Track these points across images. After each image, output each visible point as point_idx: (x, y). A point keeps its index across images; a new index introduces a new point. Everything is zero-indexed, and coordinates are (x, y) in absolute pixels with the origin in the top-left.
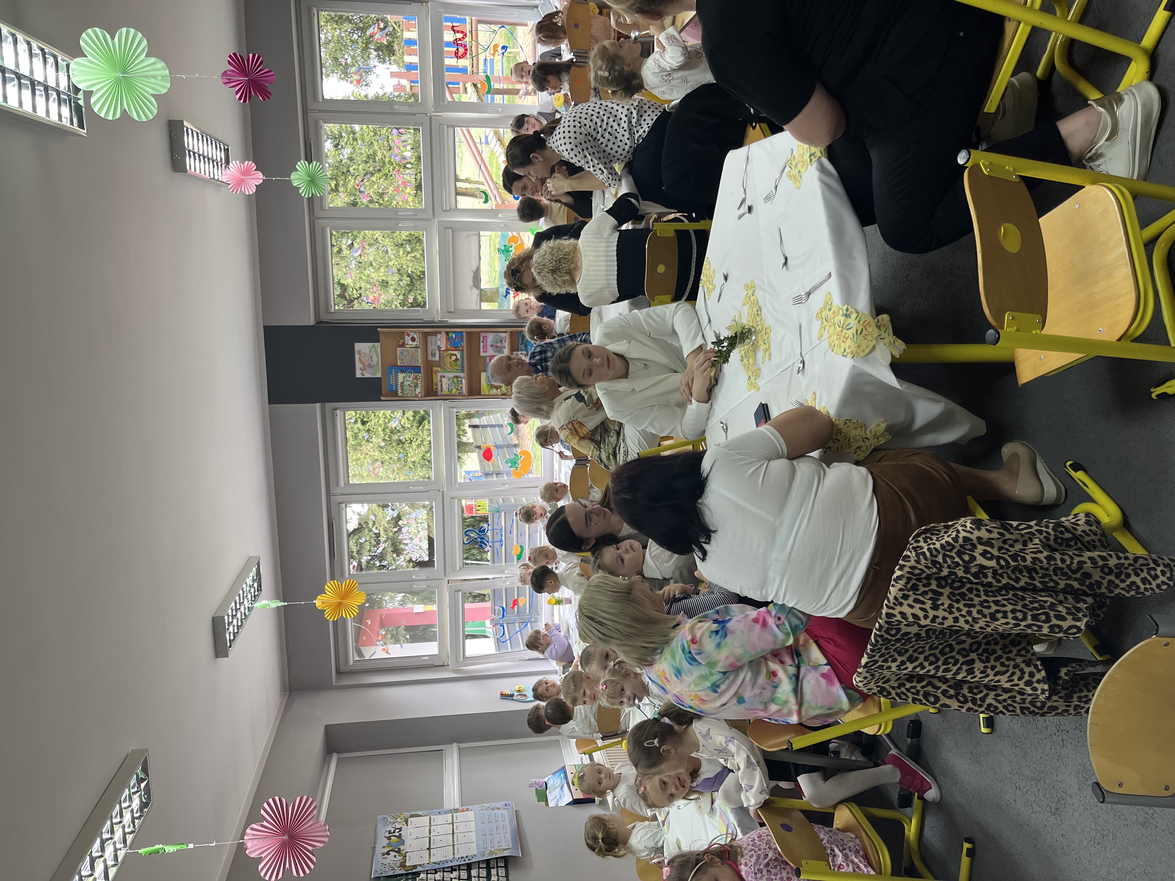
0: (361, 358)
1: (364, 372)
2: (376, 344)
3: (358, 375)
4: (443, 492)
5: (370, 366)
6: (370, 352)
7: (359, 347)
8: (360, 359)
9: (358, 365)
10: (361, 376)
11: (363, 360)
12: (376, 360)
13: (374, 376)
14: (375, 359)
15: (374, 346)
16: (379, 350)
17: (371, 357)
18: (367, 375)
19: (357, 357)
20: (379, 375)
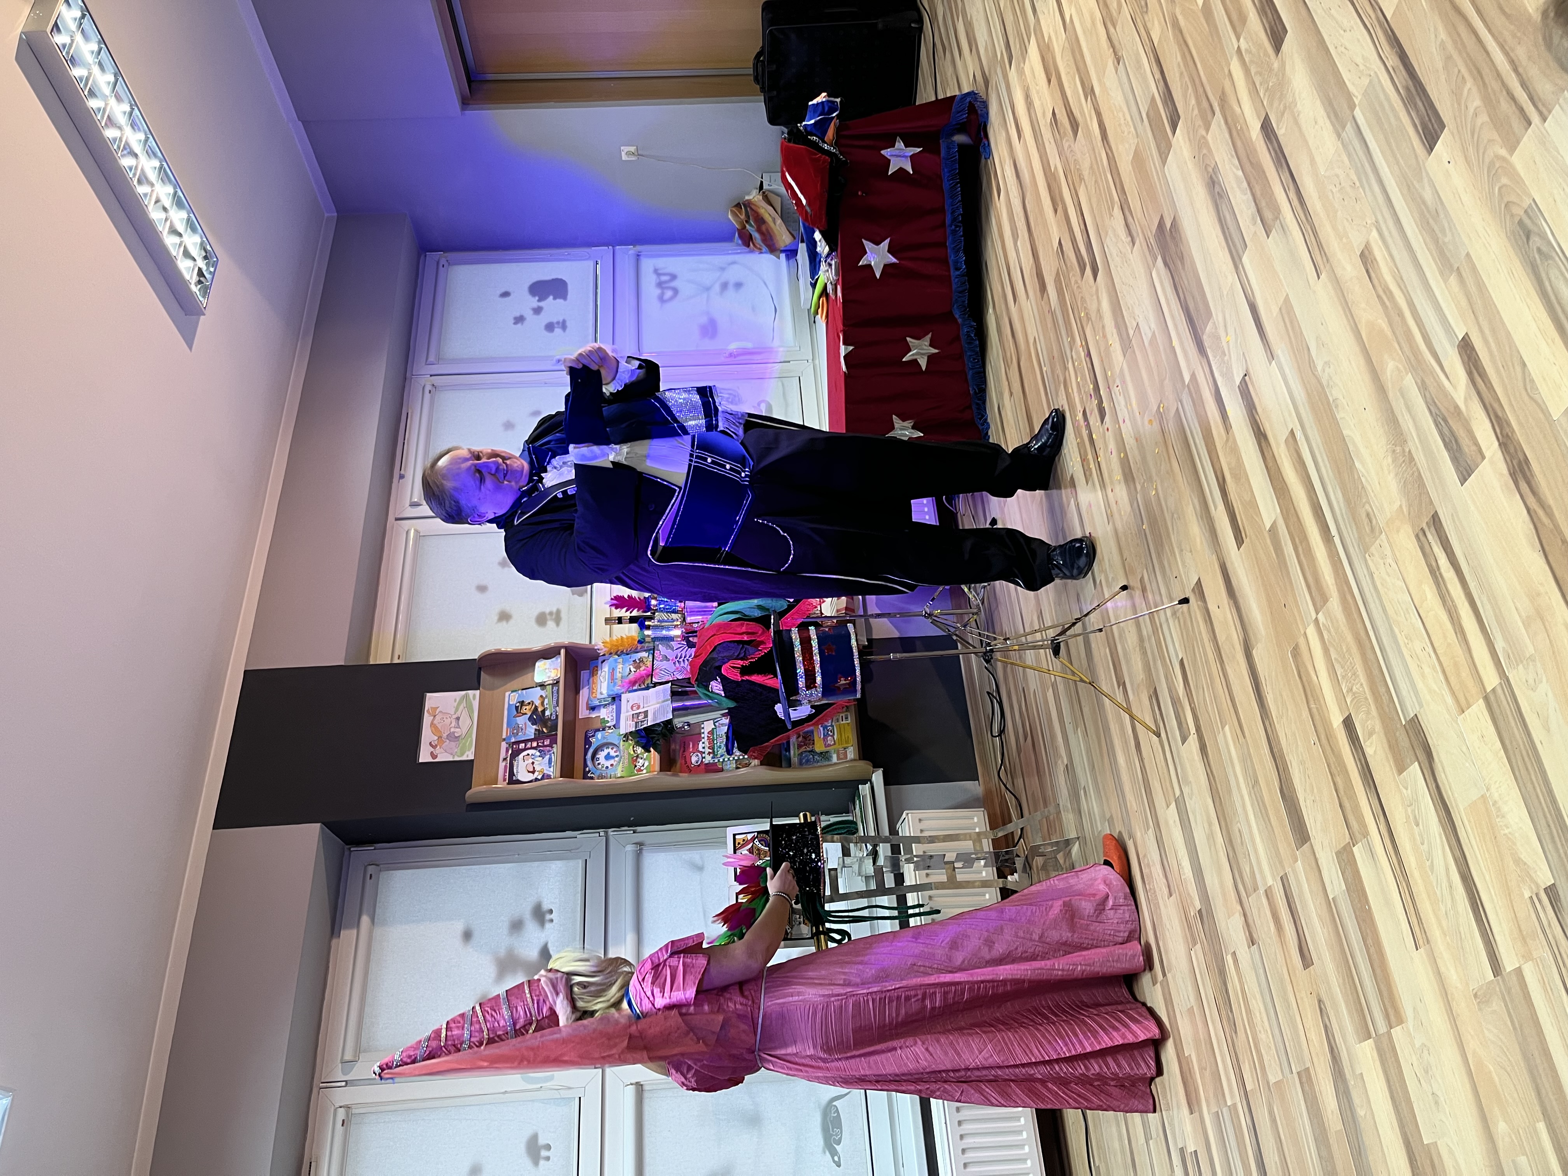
0: (435, 722)
1: (438, 750)
2: (471, 693)
3: (424, 757)
5: (453, 737)
6: (457, 709)
7: (432, 699)
8: (432, 723)
9: (427, 735)
10: (430, 759)
11: (439, 726)
12: (468, 725)
13: (457, 759)
14: (465, 723)
15: (467, 696)
16: (476, 704)
17: (458, 719)
18: (443, 757)
19: (427, 719)
20: (469, 755)
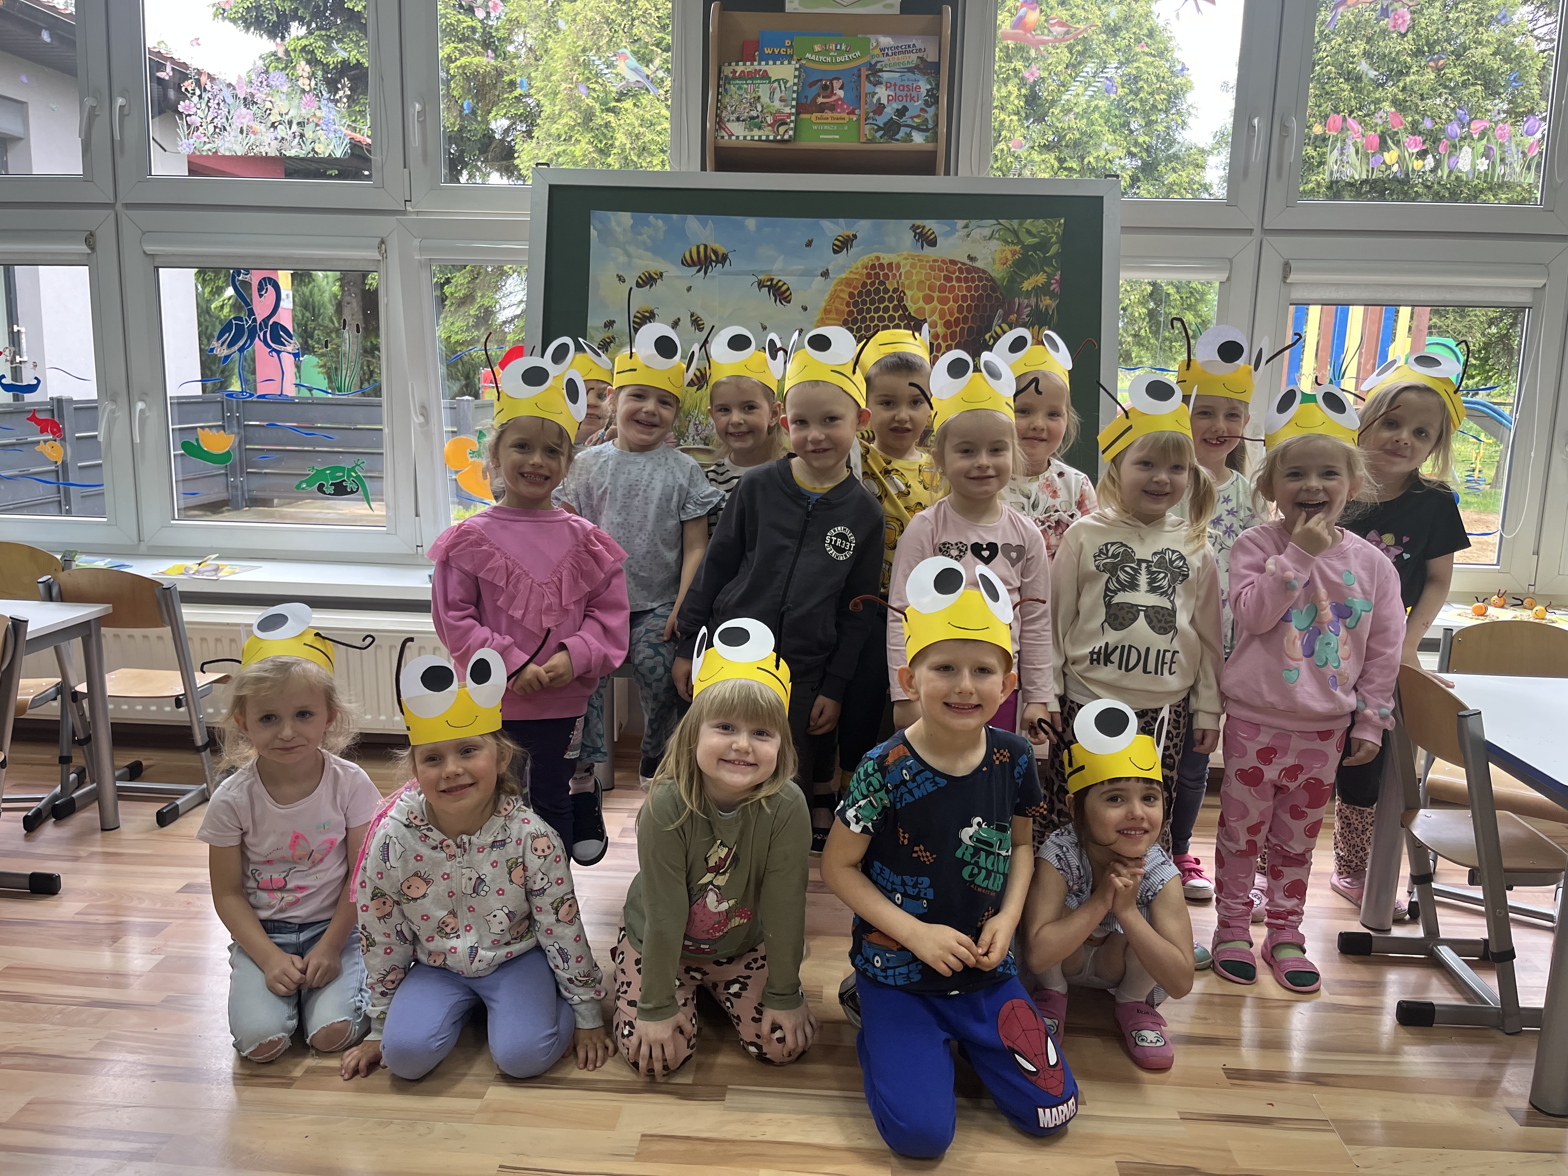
4: (404, 212)
16: (876, 8)
